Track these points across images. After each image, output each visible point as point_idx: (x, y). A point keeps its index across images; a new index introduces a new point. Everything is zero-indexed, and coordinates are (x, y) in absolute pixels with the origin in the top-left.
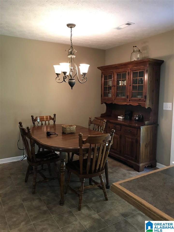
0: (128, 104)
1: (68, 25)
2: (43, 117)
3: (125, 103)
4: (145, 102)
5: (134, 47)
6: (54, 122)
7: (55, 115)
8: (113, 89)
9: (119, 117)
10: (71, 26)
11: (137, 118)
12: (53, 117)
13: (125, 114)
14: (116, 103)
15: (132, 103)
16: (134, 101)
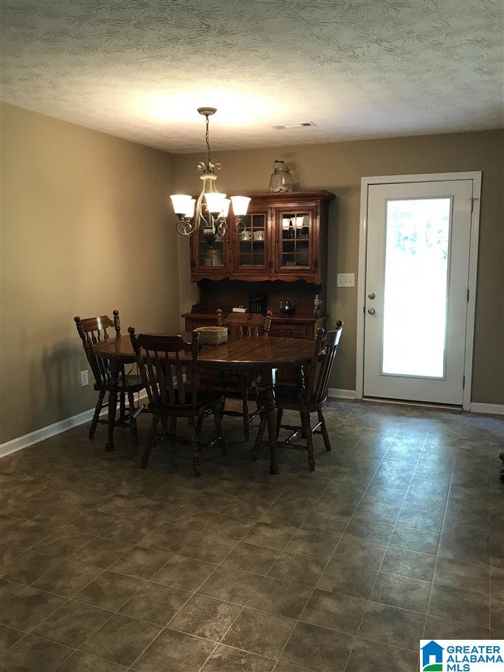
0: (273, 279)
1: (201, 111)
2: (93, 321)
3: (266, 278)
4: (315, 273)
5: (276, 161)
6: (118, 330)
7: (116, 313)
8: (230, 249)
9: (235, 310)
10: (207, 112)
11: (287, 308)
12: (112, 318)
13: (250, 303)
14: (237, 279)
15: (281, 277)
16: (288, 271)
